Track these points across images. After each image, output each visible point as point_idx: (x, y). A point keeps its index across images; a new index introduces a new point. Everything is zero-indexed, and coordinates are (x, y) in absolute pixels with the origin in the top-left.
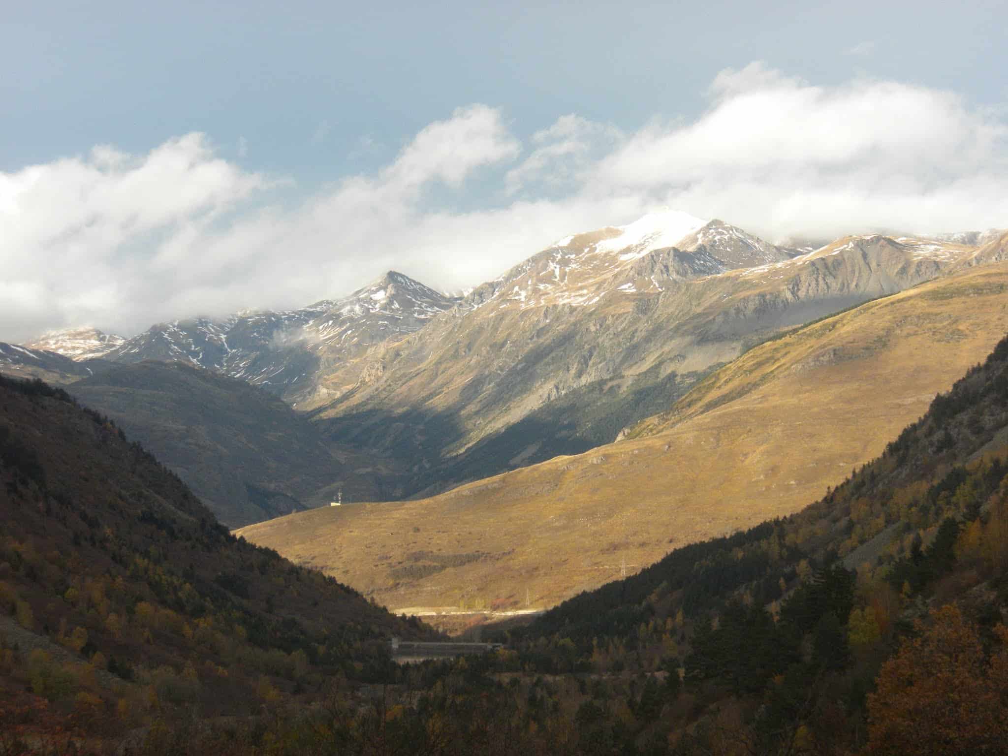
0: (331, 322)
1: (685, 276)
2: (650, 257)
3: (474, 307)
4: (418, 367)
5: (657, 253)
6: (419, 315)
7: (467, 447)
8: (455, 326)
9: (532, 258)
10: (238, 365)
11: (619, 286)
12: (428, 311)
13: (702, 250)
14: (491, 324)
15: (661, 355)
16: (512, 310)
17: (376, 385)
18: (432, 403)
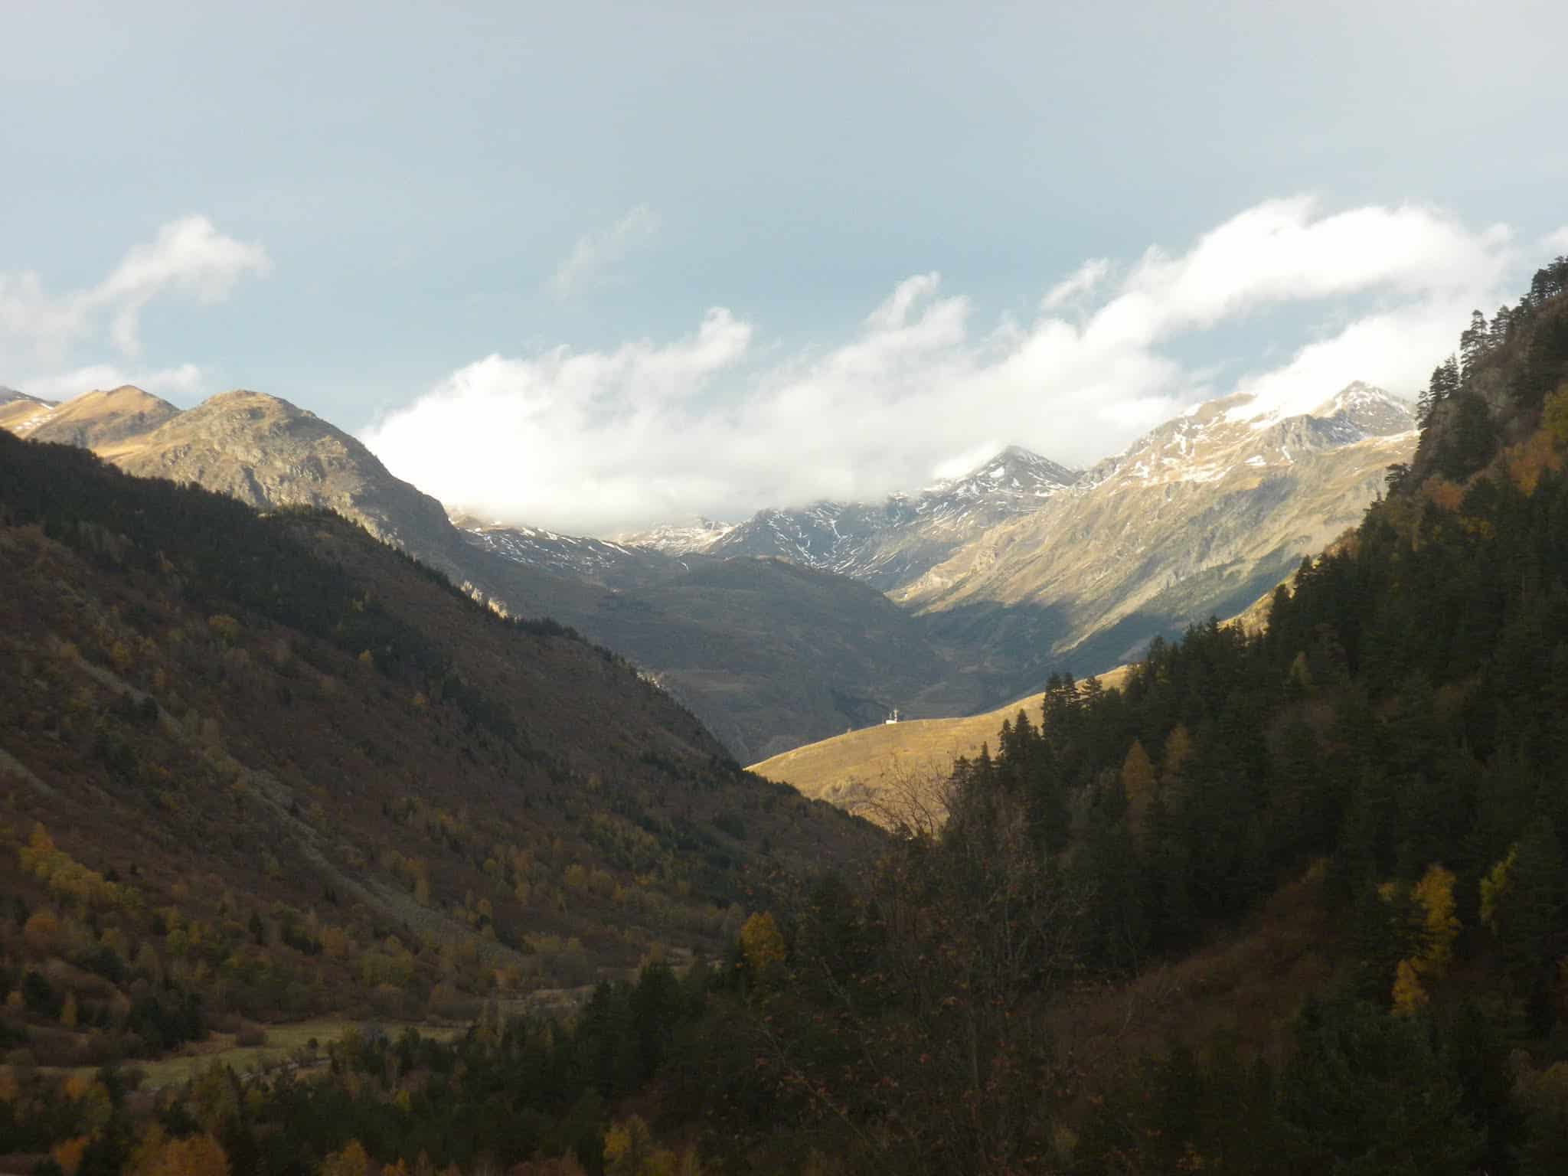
0: (946, 504)
1: (1320, 446)
2: (1281, 427)
3: (1093, 486)
4: (1033, 553)
5: (1289, 421)
6: (1040, 493)
7: (1079, 641)
8: (1072, 507)
9: (1156, 429)
10: (848, 553)
11: (1246, 460)
12: (1050, 488)
13: (1340, 416)
14: (1111, 504)
15: (1286, 536)
16: (1133, 489)
17: (988, 573)
18: (1046, 592)
